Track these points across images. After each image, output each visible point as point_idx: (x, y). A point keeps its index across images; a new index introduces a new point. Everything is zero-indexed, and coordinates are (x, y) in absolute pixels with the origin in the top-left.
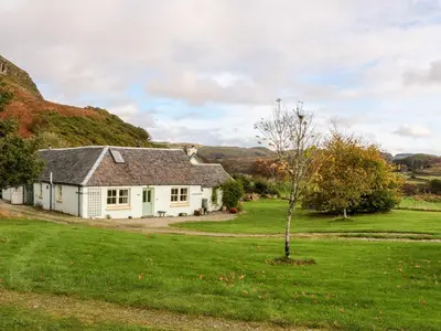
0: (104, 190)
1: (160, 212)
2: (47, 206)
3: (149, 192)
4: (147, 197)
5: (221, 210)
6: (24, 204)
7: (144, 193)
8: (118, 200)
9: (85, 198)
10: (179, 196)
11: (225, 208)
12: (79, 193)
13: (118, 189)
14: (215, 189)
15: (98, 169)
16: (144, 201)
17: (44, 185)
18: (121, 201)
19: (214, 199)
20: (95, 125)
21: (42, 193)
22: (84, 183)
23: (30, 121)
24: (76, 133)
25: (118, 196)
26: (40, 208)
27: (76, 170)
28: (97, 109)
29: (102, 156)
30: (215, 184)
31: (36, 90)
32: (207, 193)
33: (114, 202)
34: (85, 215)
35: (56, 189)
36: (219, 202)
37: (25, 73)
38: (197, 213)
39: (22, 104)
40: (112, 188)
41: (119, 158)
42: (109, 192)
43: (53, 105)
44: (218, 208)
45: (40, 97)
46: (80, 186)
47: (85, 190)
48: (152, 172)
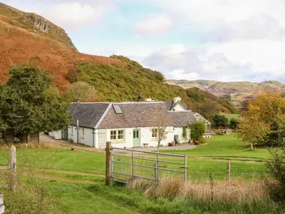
0: (108, 131)
1: (145, 144)
2: (75, 141)
3: (138, 132)
4: (136, 134)
5: (189, 142)
6: (62, 139)
7: (134, 132)
8: (117, 137)
9: (97, 136)
10: (158, 134)
11: (192, 141)
12: (94, 133)
13: (117, 130)
14: (184, 128)
15: (104, 118)
16: (134, 137)
17: (74, 127)
18: (119, 137)
19: (184, 135)
20: (118, 71)
21: (73, 133)
22: (96, 127)
23: (66, 72)
24: (103, 79)
25: (117, 135)
26: (72, 142)
27: (92, 118)
28: (120, 58)
29: (108, 109)
30: (185, 125)
31: (71, 44)
32: (179, 131)
33: (115, 138)
34: (97, 146)
35: (81, 130)
36: (188, 137)
37: (62, 30)
38: (170, 145)
39: (60, 57)
40: (113, 130)
41: (119, 110)
42: (112, 133)
43: (85, 55)
44: (187, 141)
45: (74, 50)
46: (94, 129)
47: (96, 131)
48: (140, 118)
